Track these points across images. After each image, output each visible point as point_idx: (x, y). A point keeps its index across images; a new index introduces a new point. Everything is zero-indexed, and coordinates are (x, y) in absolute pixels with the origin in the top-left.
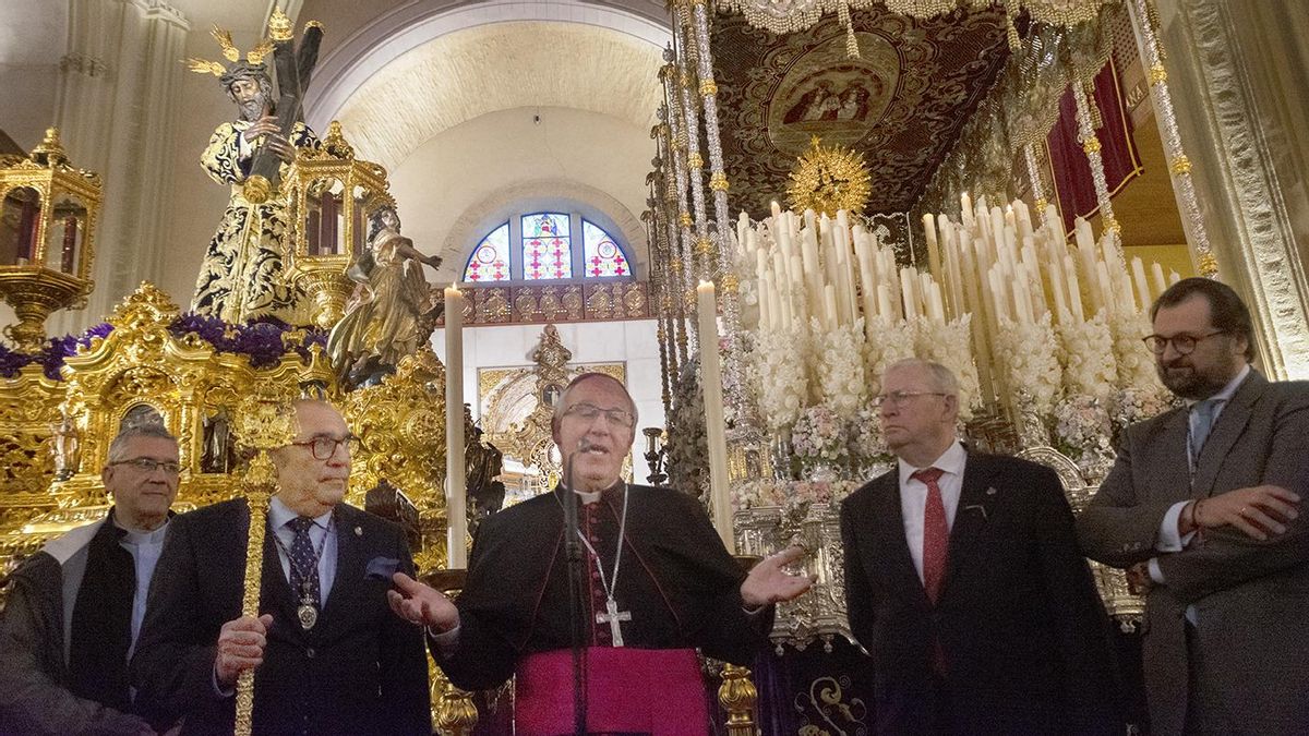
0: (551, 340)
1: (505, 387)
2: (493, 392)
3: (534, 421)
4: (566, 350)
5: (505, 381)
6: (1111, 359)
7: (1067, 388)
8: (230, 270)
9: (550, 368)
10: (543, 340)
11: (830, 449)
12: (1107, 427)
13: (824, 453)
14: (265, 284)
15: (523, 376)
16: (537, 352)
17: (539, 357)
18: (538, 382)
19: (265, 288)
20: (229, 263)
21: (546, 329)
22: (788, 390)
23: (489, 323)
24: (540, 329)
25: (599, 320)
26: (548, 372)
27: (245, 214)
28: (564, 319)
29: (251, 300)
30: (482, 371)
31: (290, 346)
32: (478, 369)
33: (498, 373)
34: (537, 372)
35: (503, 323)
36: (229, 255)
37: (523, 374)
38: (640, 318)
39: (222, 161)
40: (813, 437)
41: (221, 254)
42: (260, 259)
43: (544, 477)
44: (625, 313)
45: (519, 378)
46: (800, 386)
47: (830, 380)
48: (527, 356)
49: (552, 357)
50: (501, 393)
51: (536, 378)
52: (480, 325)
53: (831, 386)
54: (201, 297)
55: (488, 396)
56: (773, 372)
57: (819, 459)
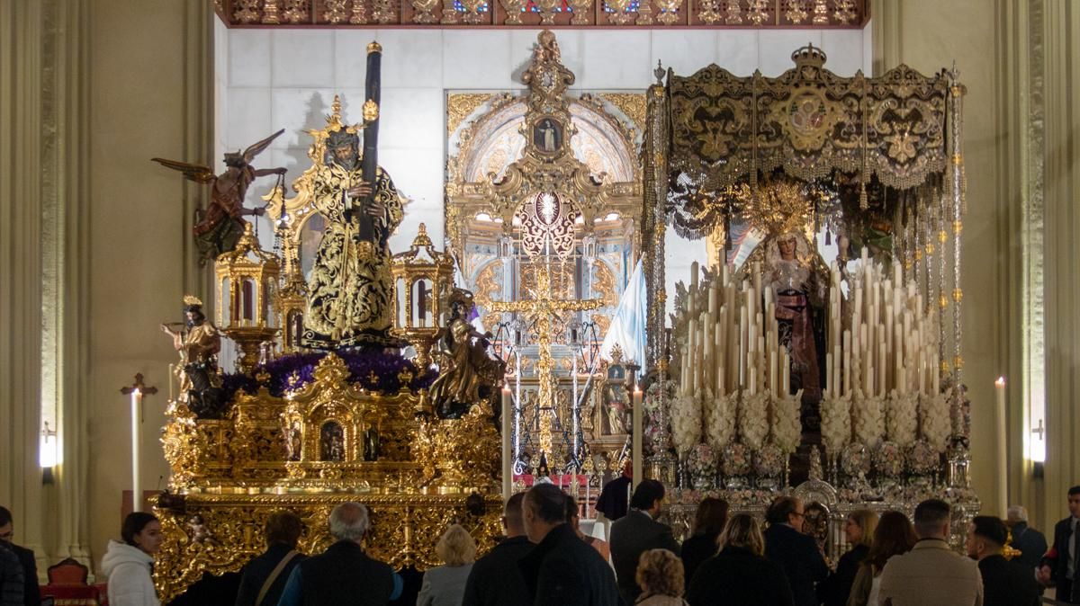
0: (548, 53)
1: (482, 119)
2: (464, 125)
3: (520, 170)
4: (568, 72)
5: (482, 109)
6: (881, 423)
7: (854, 437)
8: (333, 280)
9: (543, 96)
10: (536, 54)
11: (706, 471)
12: (867, 465)
13: (703, 473)
14: (365, 304)
15: (507, 104)
16: (528, 72)
17: (530, 80)
18: (527, 115)
19: (364, 307)
20: (332, 274)
21: (541, 37)
22: (688, 433)
23: (462, 24)
24: (532, 35)
25: (614, 25)
26: (541, 100)
27: (342, 240)
28: (567, 21)
29: (356, 315)
30: (451, 94)
31: (404, 383)
32: (446, 90)
33: (474, 98)
34: (527, 100)
35: (481, 25)
36: (332, 270)
37: (506, 101)
38: (674, 25)
39: (331, 211)
40: (697, 464)
41: (324, 266)
42: (359, 284)
43: (530, 236)
44: (654, 17)
45: (501, 106)
46: (696, 430)
47: (714, 427)
48: (514, 77)
49: (549, 80)
50: (476, 125)
51: (523, 108)
52: (449, 26)
53: (713, 431)
54: (313, 299)
55: (457, 130)
56: (682, 420)
57: (699, 475)
